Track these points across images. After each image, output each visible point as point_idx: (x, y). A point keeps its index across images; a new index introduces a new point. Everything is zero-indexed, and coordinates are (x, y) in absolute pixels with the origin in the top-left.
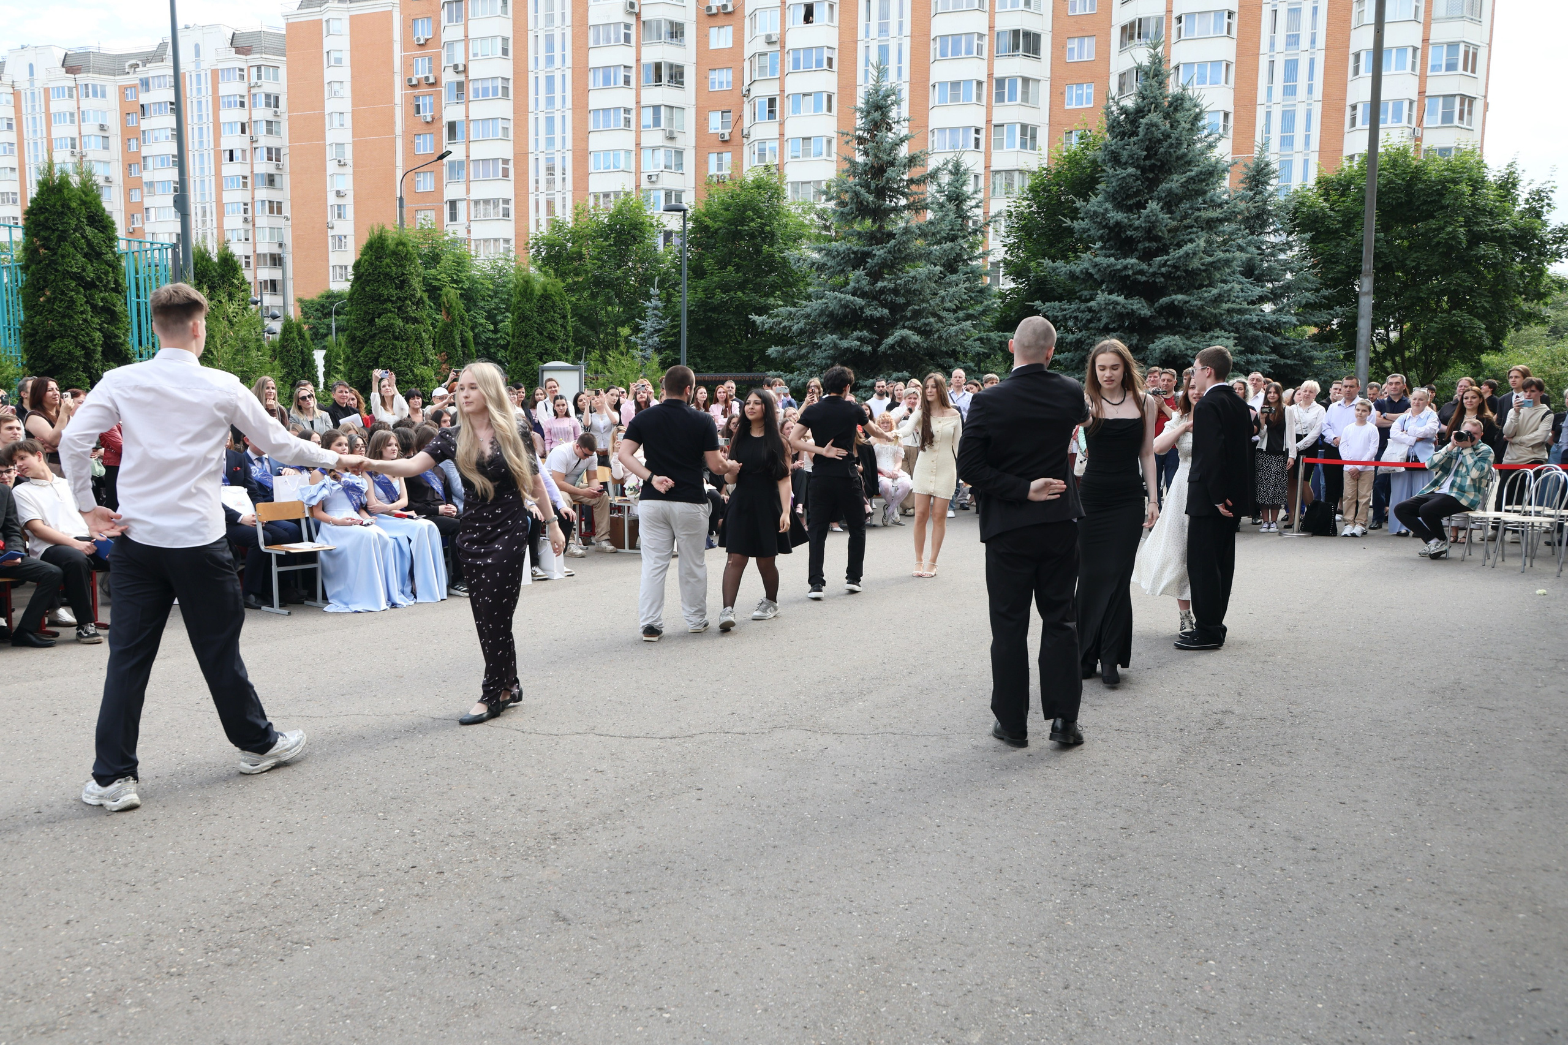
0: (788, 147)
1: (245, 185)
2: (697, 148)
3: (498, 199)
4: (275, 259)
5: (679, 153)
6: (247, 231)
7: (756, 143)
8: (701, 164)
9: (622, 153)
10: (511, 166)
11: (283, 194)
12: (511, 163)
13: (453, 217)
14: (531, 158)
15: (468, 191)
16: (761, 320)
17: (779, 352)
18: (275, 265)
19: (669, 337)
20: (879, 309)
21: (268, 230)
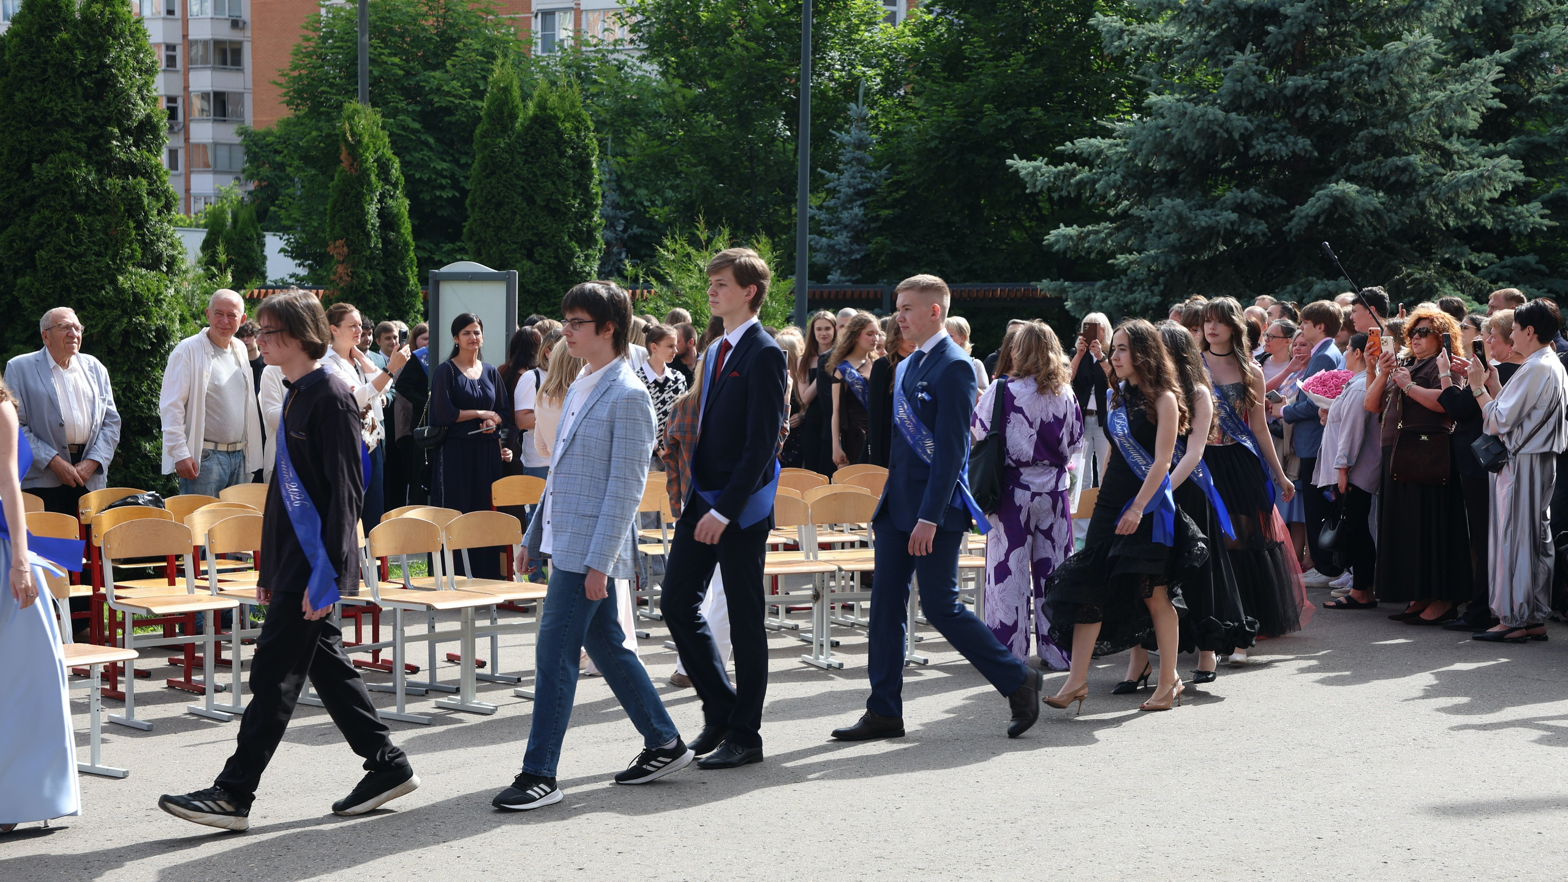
4: (223, 52)
16: (1031, 169)
17: (1071, 238)
18: (225, 63)
19: (886, 207)
20: (1290, 139)
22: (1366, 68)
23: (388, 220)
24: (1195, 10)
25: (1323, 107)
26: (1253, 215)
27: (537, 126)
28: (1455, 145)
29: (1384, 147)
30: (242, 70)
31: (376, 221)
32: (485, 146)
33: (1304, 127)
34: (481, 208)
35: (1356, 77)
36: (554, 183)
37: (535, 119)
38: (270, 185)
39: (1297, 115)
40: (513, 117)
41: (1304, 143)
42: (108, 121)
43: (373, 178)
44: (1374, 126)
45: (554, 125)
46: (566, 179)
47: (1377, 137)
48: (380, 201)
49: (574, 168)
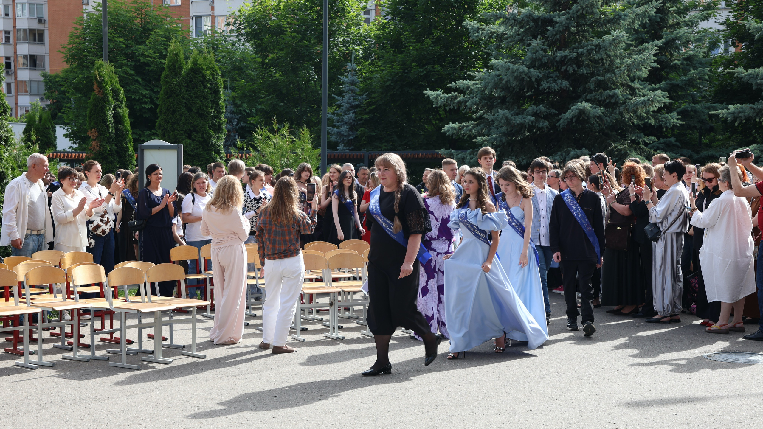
4: (35, 35)
6: (7, 6)
16: (435, 95)
17: (455, 129)
18: (35, 40)
19: (365, 114)
20: (559, 81)
21: (27, 6)
22: (594, 48)
23: (118, 119)
24: (513, 19)
25: (574, 66)
26: (542, 118)
27: (192, 73)
28: (637, 85)
29: (603, 85)
30: (44, 44)
31: (112, 120)
32: (167, 82)
33: (565, 76)
34: (165, 113)
35: (590, 52)
36: (201, 101)
37: (191, 69)
38: (58, 102)
39: (562, 70)
40: (181, 68)
41: (565, 83)
43: (110, 98)
44: (599, 75)
45: (201, 72)
46: (208, 99)
47: (600, 81)
48: (114, 110)
49: (211, 93)
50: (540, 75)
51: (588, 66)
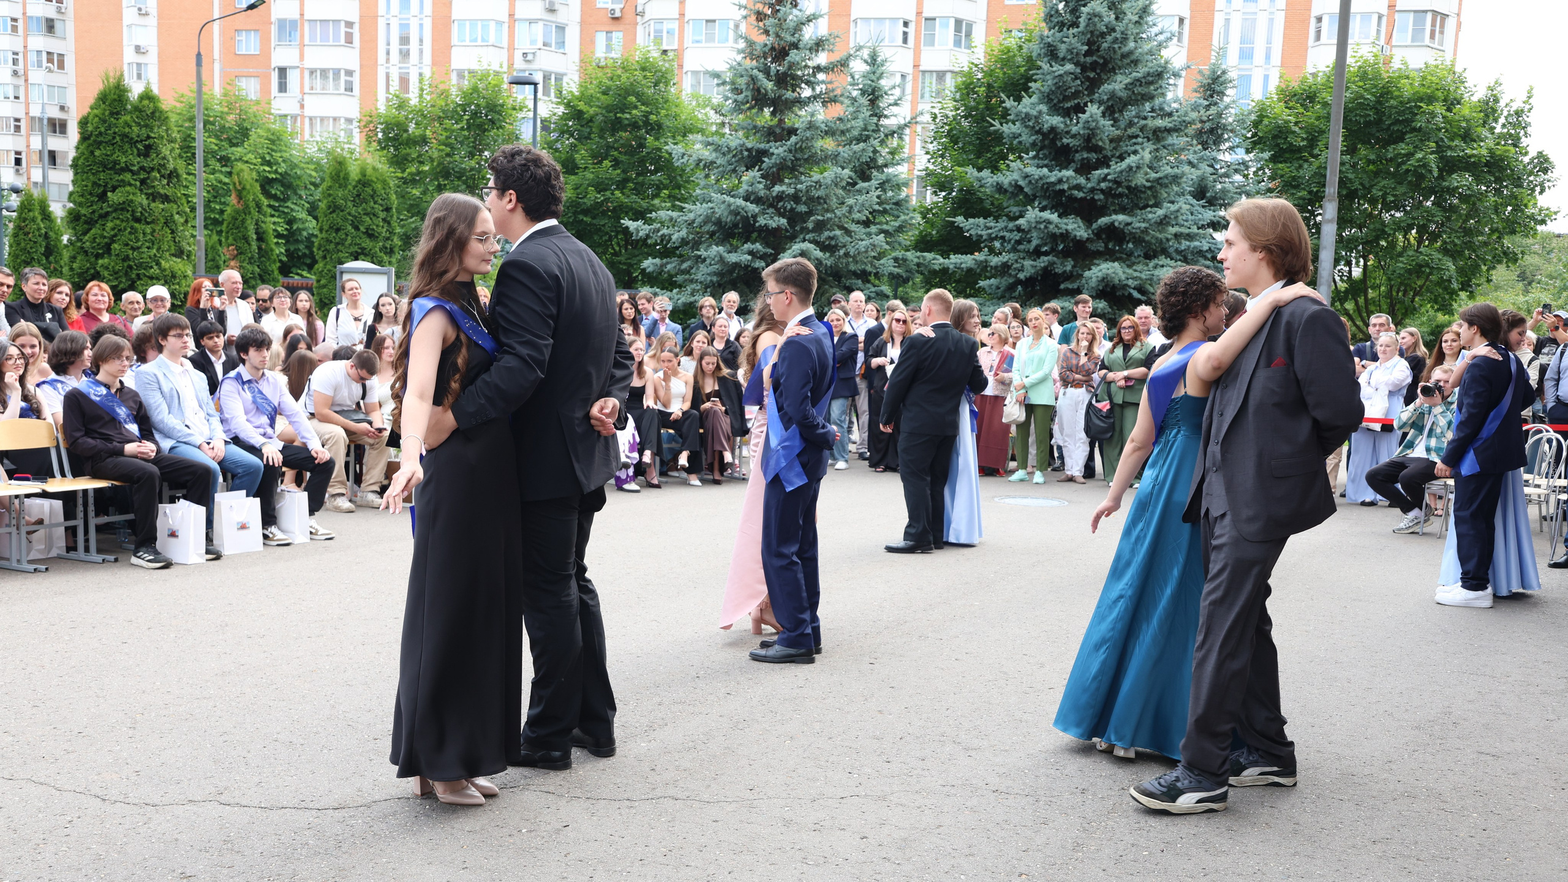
0: (689, 30)
1: (15, 29)
2: (583, 23)
3: (339, 70)
4: (54, 125)
5: (561, 29)
6: (16, 87)
7: (652, 22)
8: (587, 42)
9: (492, 25)
10: (356, 31)
11: (65, 44)
12: (356, 27)
13: (283, 88)
14: (381, 23)
15: (302, 57)
16: (635, 226)
17: (656, 265)
18: (55, 132)
20: (776, 218)
21: (45, 88)
22: (814, 184)
23: (261, 234)
25: (792, 203)
27: (360, 185)
28: (853, 227)
29: (820, 226)
31: (255, 237)
32: (330, 195)
33: (782, 215)
34: (326, 231)
35: (809, 188)
36: (371, 219)
37: (359, 181)
39: (779, 206)
40: (346, 178)
41: (783, 221)
42: (153, 169)
43: (252, 210)
44: (817, 215)
45: (371, 185)
48: (257, 223)
49: (382, 211)
50: (757, 210)
51: (805, 203)
